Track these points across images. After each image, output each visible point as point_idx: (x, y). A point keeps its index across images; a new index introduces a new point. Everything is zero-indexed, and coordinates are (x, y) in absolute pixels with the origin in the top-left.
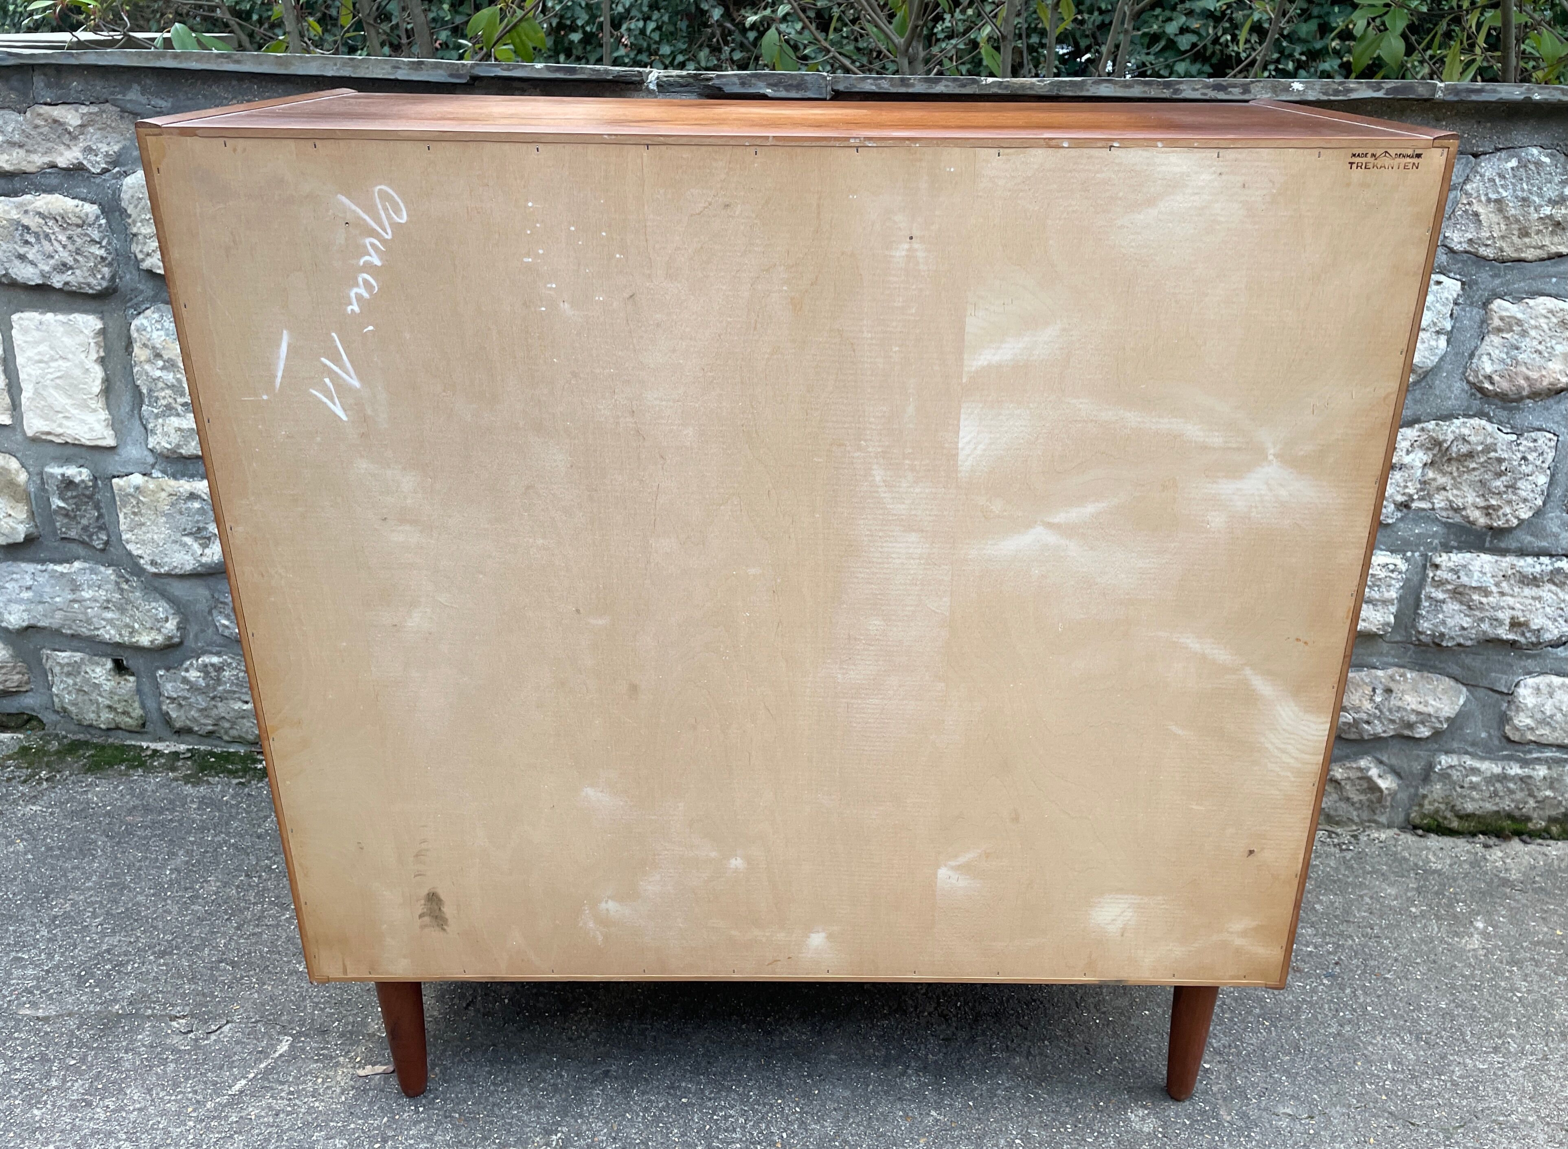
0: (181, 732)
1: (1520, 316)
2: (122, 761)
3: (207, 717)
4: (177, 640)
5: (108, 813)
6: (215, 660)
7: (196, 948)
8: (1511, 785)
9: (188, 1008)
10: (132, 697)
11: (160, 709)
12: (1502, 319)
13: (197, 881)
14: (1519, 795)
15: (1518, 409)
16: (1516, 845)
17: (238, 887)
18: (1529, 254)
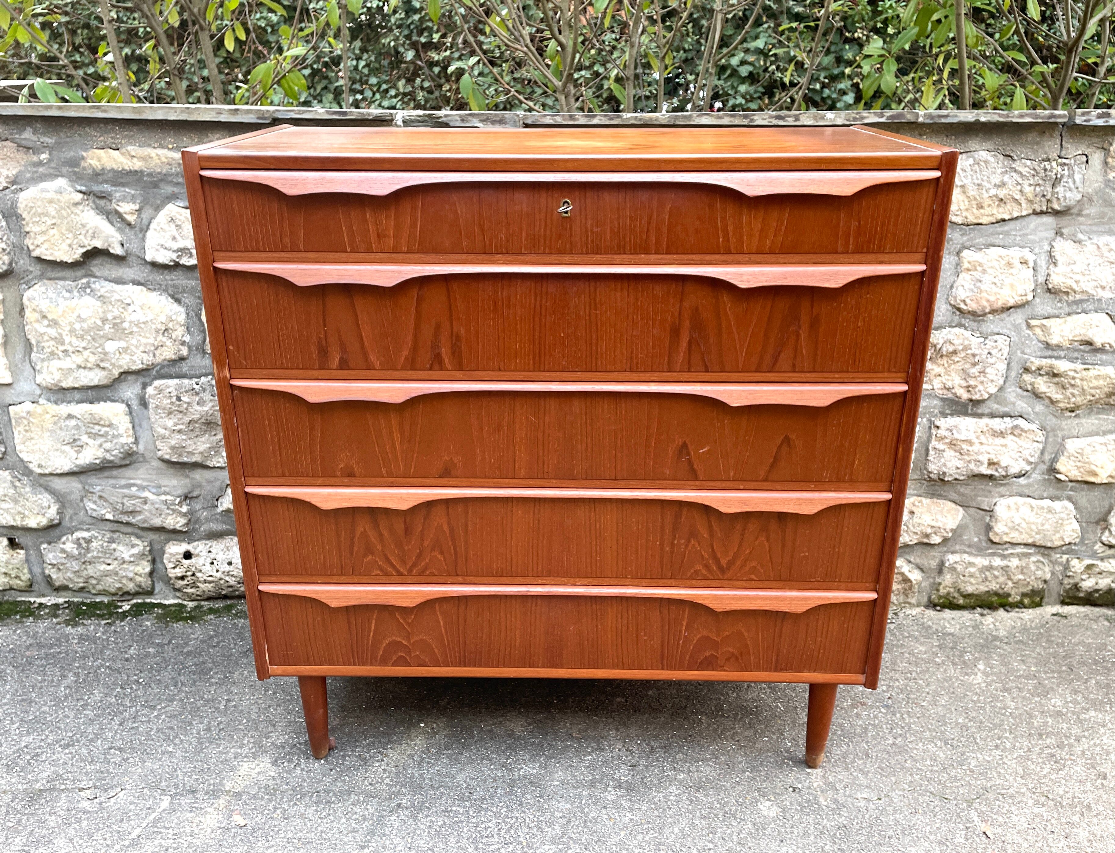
0: (60, 589)
1: (981, 261)
2: (17, 613)
3: (80, 576)
4: (56, 522)
5: (11, 651)
6: (86, 534)
7: (92, 740)
8: (996, 573)
9: (91, 782)
10: (22, 565)
11: (44, 573)
12: (969, 263)
13: (85, 694)
14: (1002, 579)
15: (983, 321)
16: (1001, 612)
17: (116, 696)
18: (984, 220)
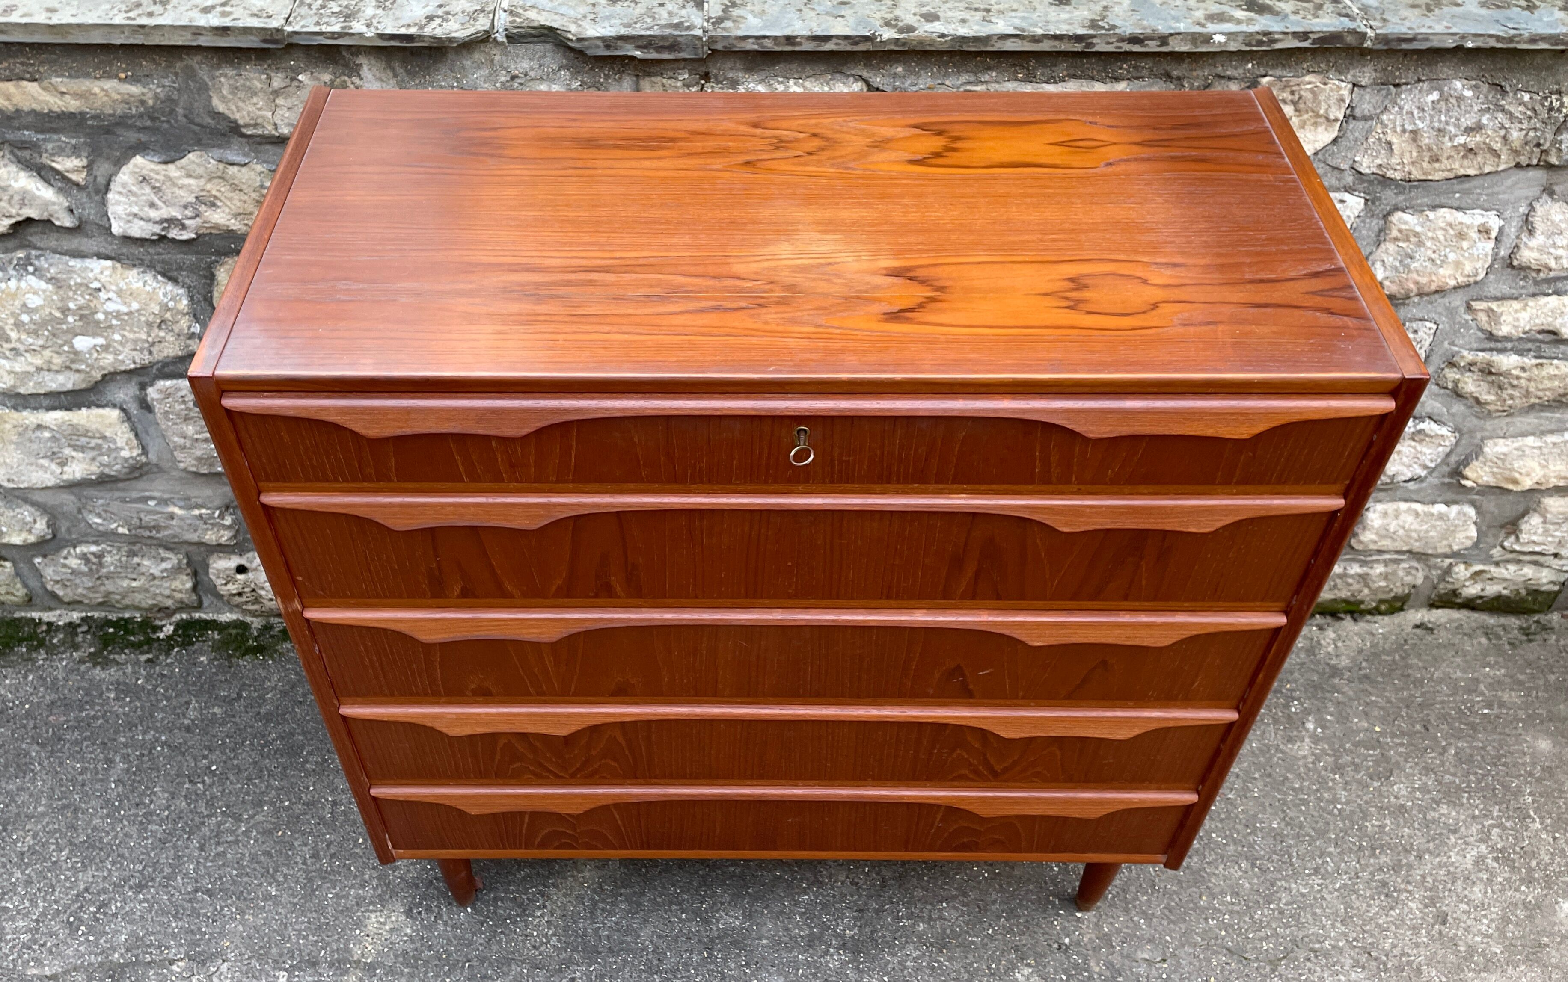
0: (73, 604)
1: (1418, 229)
2: (20, 641)
3: (97, 592)
4: (49, 537)
5: (28, 715)
6: (94, 548)
7: (168, 878)
8: (1350, 580)
9: (182, 950)
10: (13, 580)
11: (46, 589)
12: (1400, 231)
13: (143, 794)
14: (1356, 587)
15: (1404, 304)
16: (1348, 623)
17: (186, 797)
18: (1437, 176)
